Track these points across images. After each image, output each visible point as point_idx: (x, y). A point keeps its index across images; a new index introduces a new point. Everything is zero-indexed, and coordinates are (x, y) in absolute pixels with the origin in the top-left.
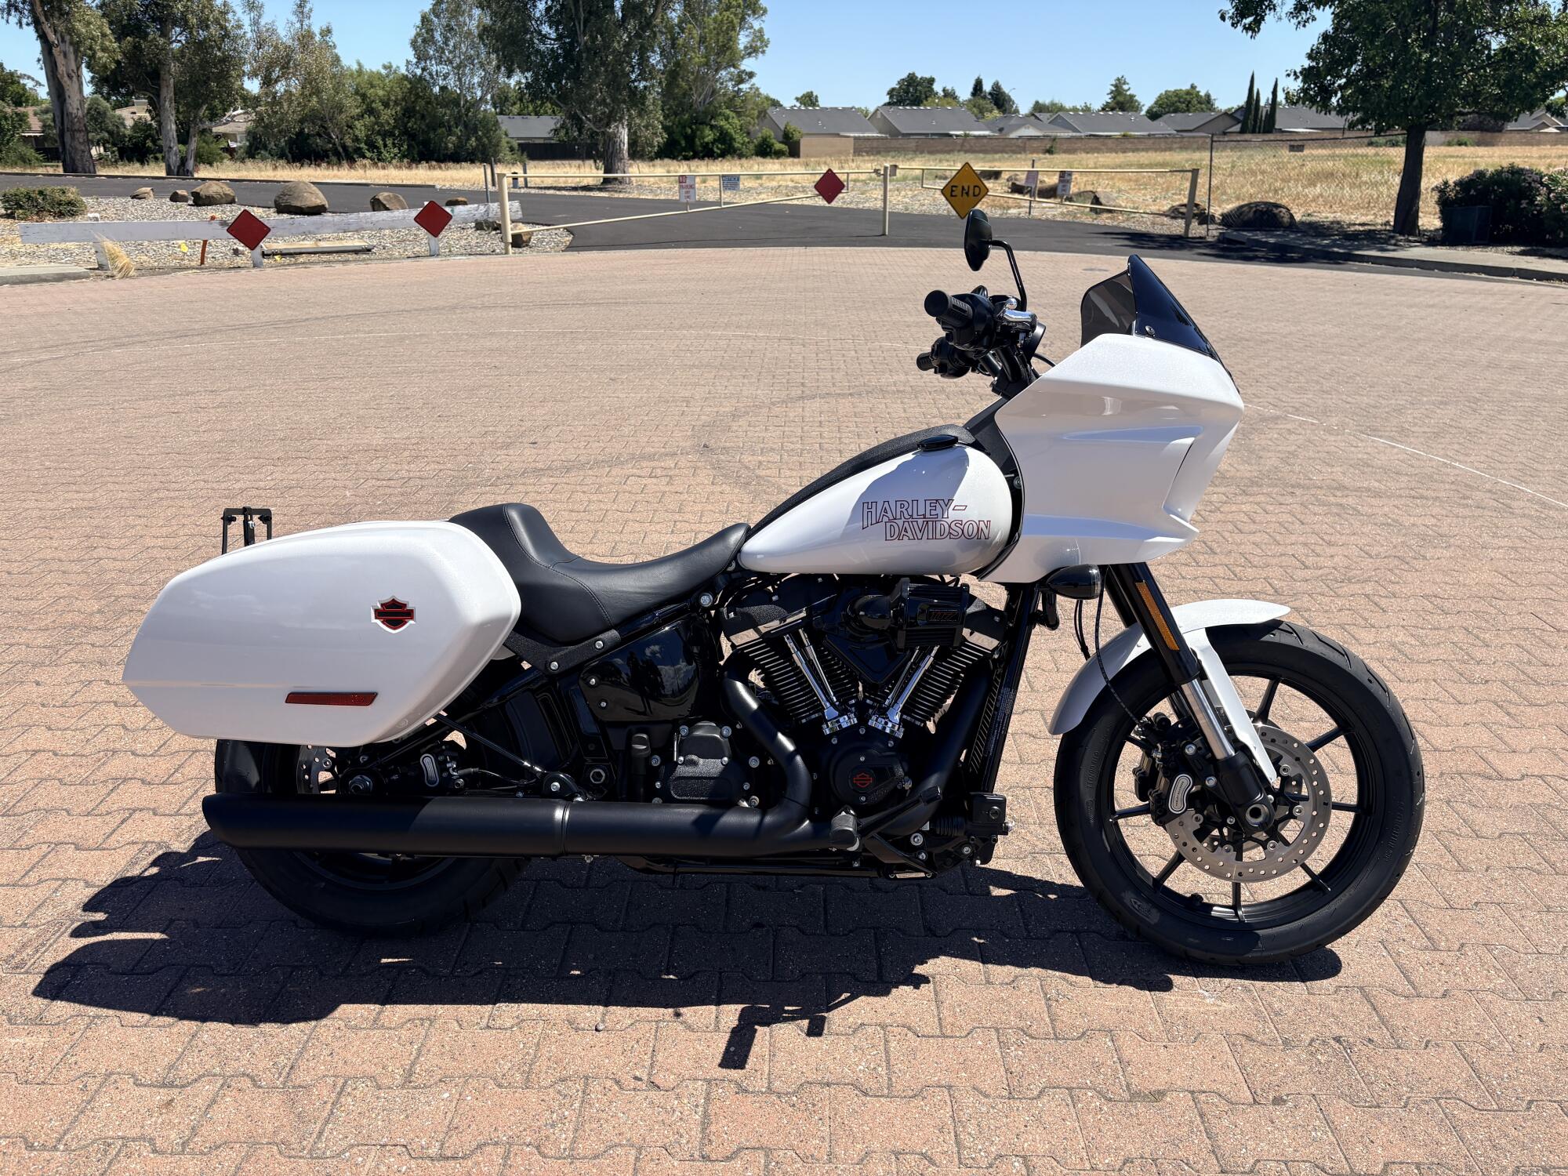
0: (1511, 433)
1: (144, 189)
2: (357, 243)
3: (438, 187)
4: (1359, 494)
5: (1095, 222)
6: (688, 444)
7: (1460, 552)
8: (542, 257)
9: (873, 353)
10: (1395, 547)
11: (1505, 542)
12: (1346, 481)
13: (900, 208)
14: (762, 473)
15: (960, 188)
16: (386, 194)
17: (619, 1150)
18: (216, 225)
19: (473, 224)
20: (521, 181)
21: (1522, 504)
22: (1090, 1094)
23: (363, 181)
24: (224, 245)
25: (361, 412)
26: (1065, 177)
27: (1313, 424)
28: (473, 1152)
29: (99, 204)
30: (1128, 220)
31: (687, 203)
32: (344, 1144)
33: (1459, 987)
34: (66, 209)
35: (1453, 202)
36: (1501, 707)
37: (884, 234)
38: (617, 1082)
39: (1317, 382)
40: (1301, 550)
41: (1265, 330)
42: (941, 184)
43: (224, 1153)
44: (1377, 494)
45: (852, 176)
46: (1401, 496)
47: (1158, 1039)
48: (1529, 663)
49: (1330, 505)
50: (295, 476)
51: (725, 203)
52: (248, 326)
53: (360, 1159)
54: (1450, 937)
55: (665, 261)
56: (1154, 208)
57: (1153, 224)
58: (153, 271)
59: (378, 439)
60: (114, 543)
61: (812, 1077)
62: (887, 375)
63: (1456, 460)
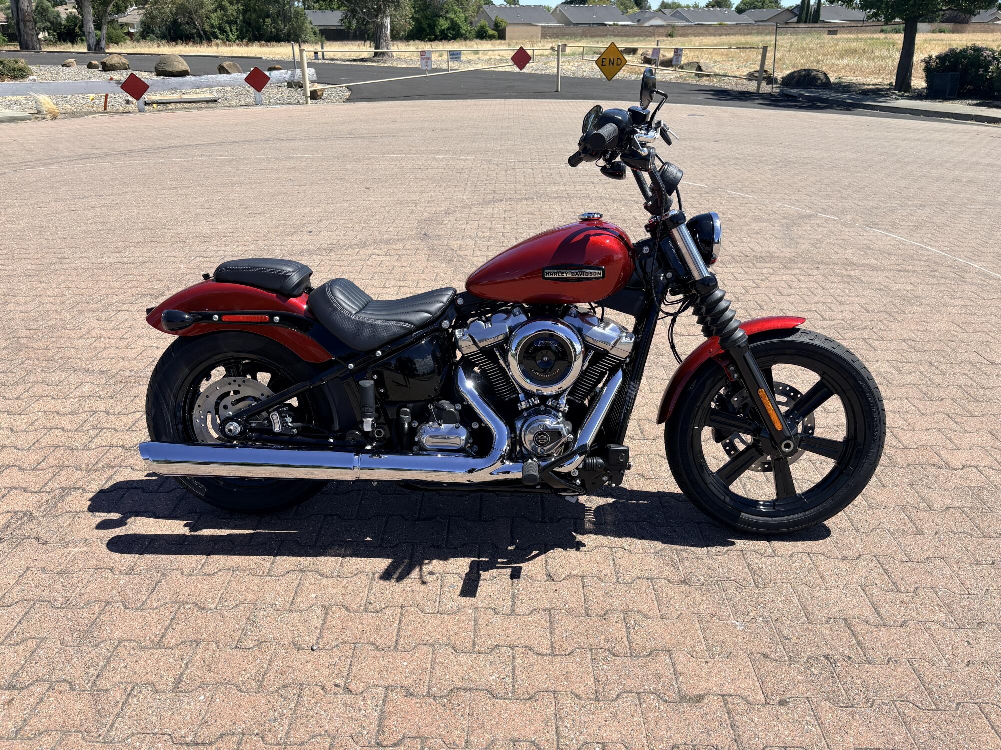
0: (967, 227)
1: (70, 61)
2: (208, 96)
3: (264, 58)
4: (862, 268)
5: (698, 83)
6: (414, 233)
7: (928, 309)
8: (330, 107)
9: (543, 170)
10: (885, 305)
11: (959, 302)
12: (855, 260)
13: (569, 74)
14: (461, 253)
15: (608, 60)
16: (228, 63)
17: (319, 739)
18: (113, 83)
19: (286, 84)
20: (320, 54)
21: (971, 275)
22: (652, 697)
23: (215, 55)
24: (119, 97)
25: (198, 211)
26: (678, 52)
27: (834, 220)
28: (217, 740)
29: (40, 70)
30: (719, 82)
31: (426, 70)
32: (128, 733)
33: (913, 619)
34: (19, 74)
35: (935, 70)
36: (951, 418)
37: (557, 91)
38: (323, 688)
39: (839, 192)
40: (821, 307)
41: (806, 155)
42: (596, 58)
43: (44, 739)
44: (875, 269)
45: (536, 53)
46: (891, 270)
47: (702, 657)
48: (972, 386)
49: (841, 276)
50: (148, 254)
51: (451, 70)
52: (130, 152)
53: (138, 744)
54: (908, 583)
55: (411, 109)
56: (737, 74)
57: (736, 84)
58: (73, 115)
59: (206, 229)
60: (22, 300)
61: (460, 684)
62: (552, 186)
63: (929, 245)
